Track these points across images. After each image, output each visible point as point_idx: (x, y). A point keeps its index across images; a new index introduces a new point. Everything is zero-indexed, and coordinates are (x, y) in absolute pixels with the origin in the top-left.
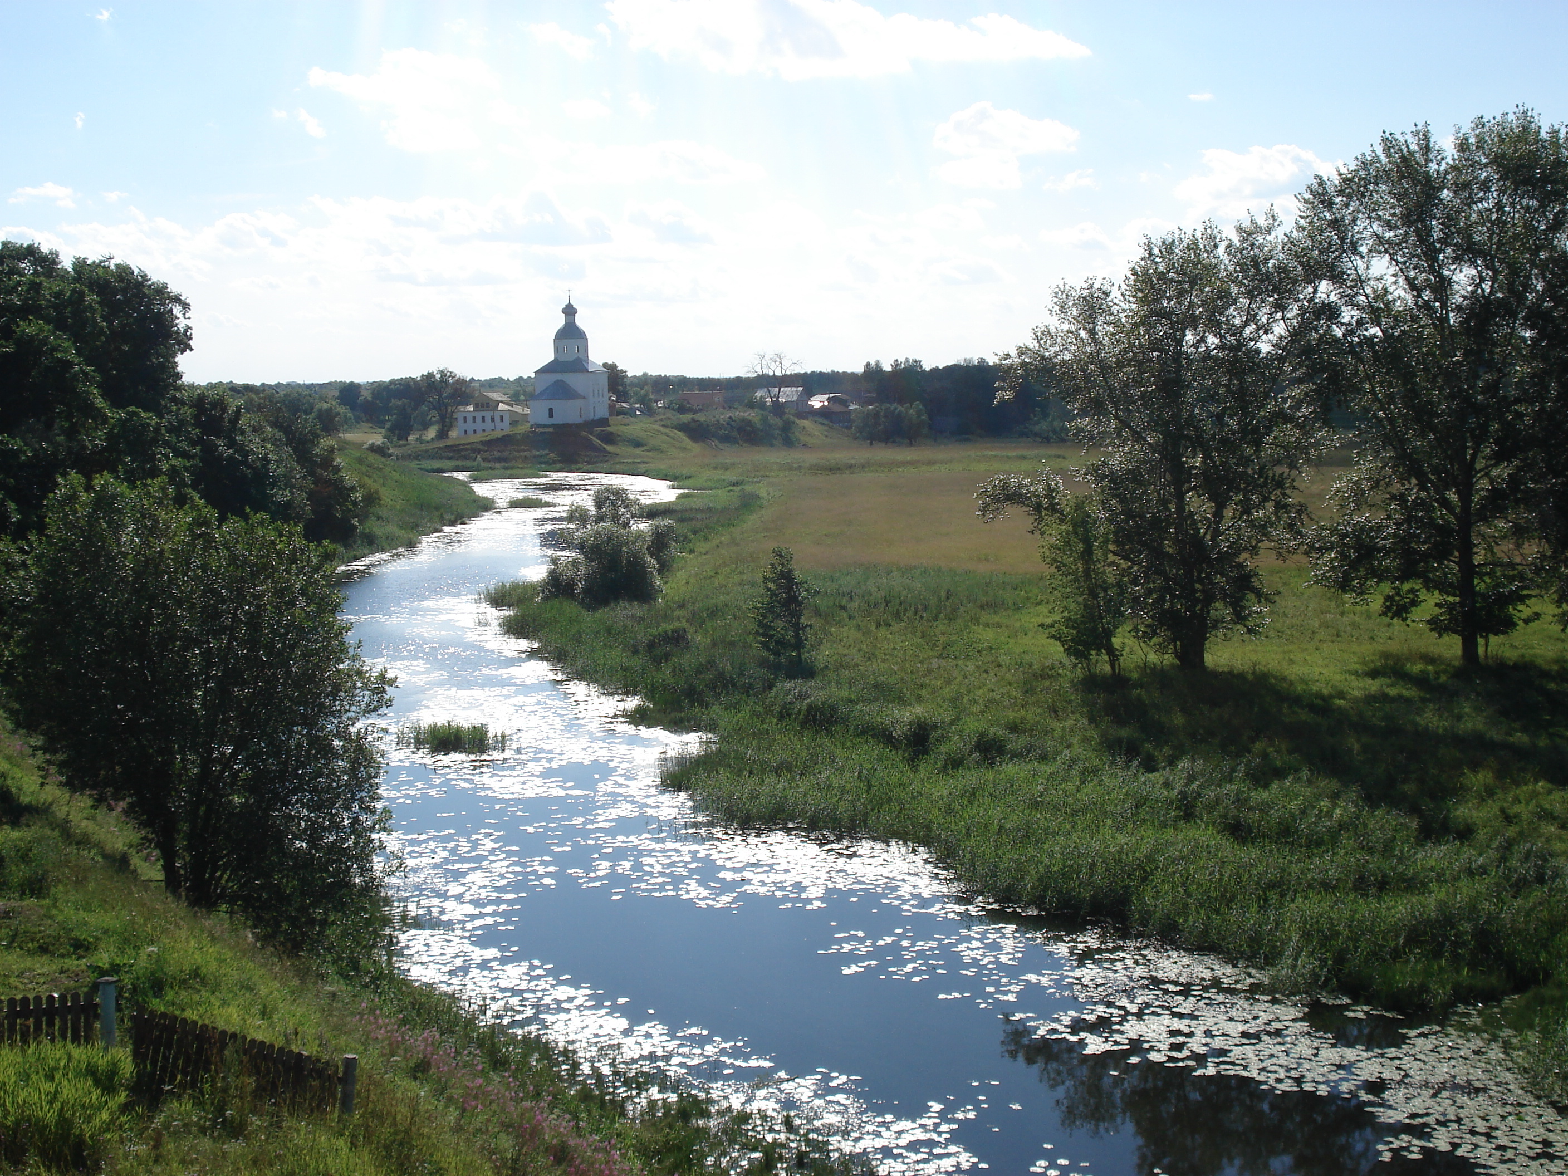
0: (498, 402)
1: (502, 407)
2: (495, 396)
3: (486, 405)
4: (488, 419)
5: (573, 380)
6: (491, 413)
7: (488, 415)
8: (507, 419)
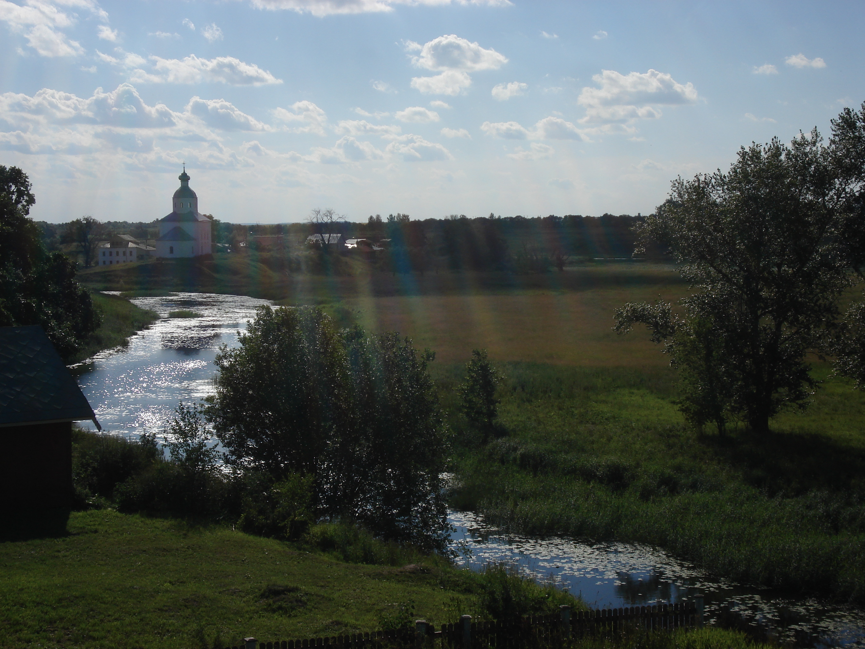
0: (129, 241)
1: (131, 245)
2: (127, 237)
3: (118, 243)
4: (121, 254)
5: (187, 227)
6: (124, 249)
7: (121, 251)
8: (135, 254)
